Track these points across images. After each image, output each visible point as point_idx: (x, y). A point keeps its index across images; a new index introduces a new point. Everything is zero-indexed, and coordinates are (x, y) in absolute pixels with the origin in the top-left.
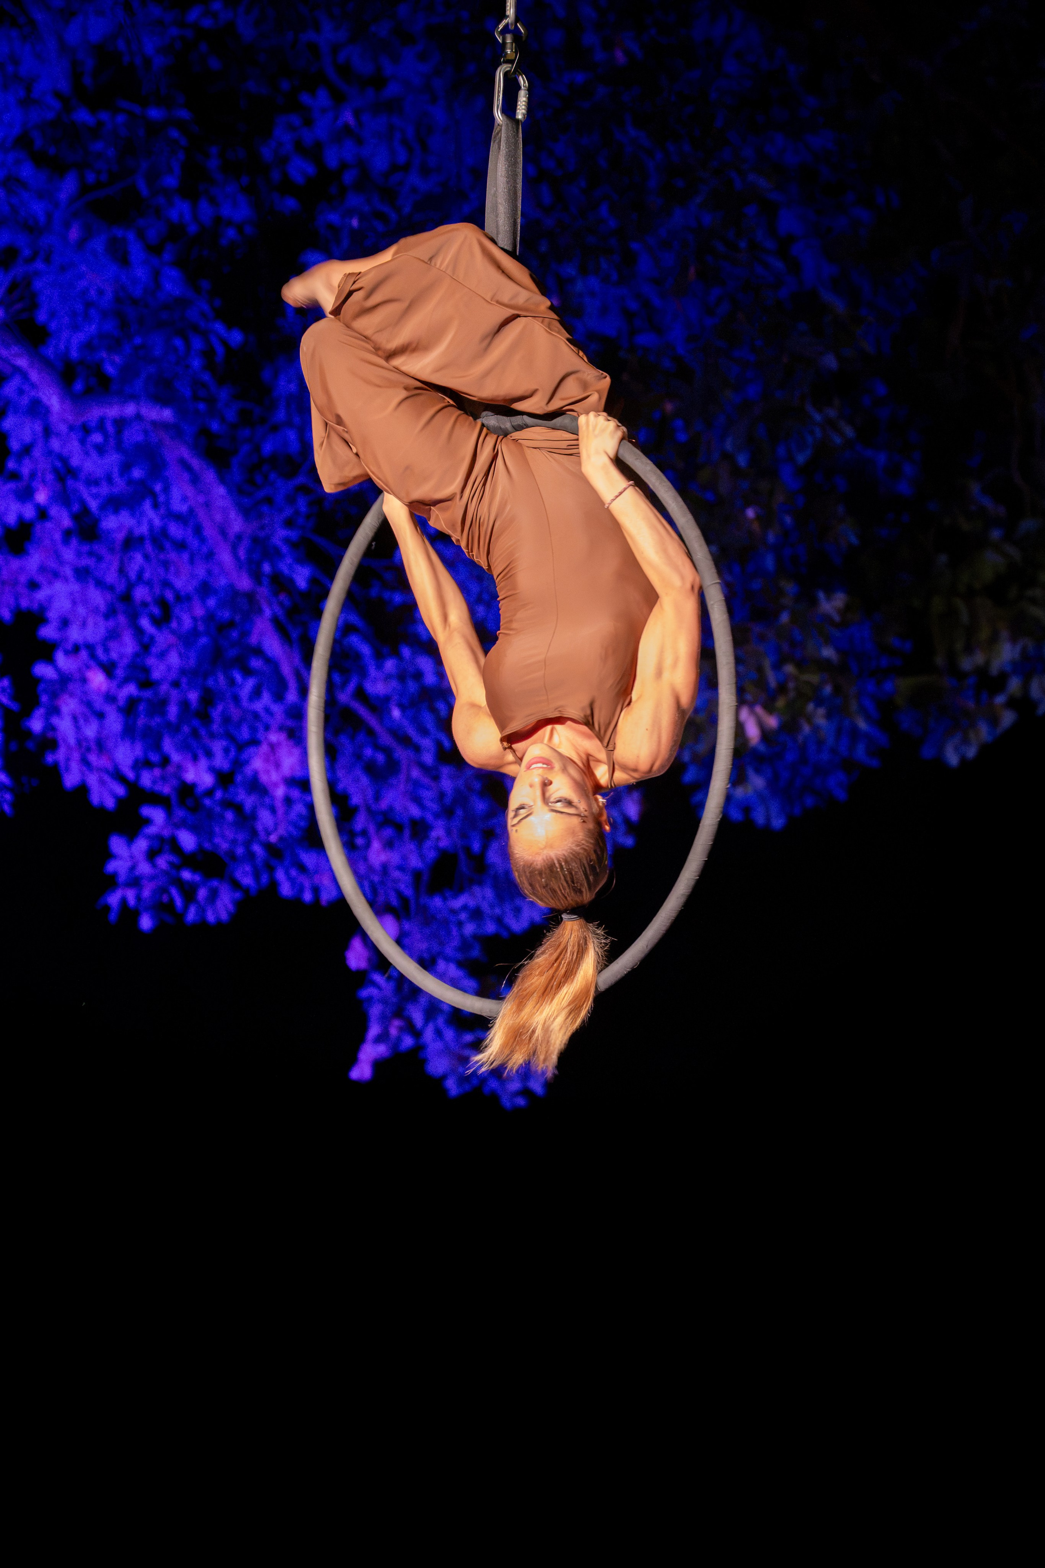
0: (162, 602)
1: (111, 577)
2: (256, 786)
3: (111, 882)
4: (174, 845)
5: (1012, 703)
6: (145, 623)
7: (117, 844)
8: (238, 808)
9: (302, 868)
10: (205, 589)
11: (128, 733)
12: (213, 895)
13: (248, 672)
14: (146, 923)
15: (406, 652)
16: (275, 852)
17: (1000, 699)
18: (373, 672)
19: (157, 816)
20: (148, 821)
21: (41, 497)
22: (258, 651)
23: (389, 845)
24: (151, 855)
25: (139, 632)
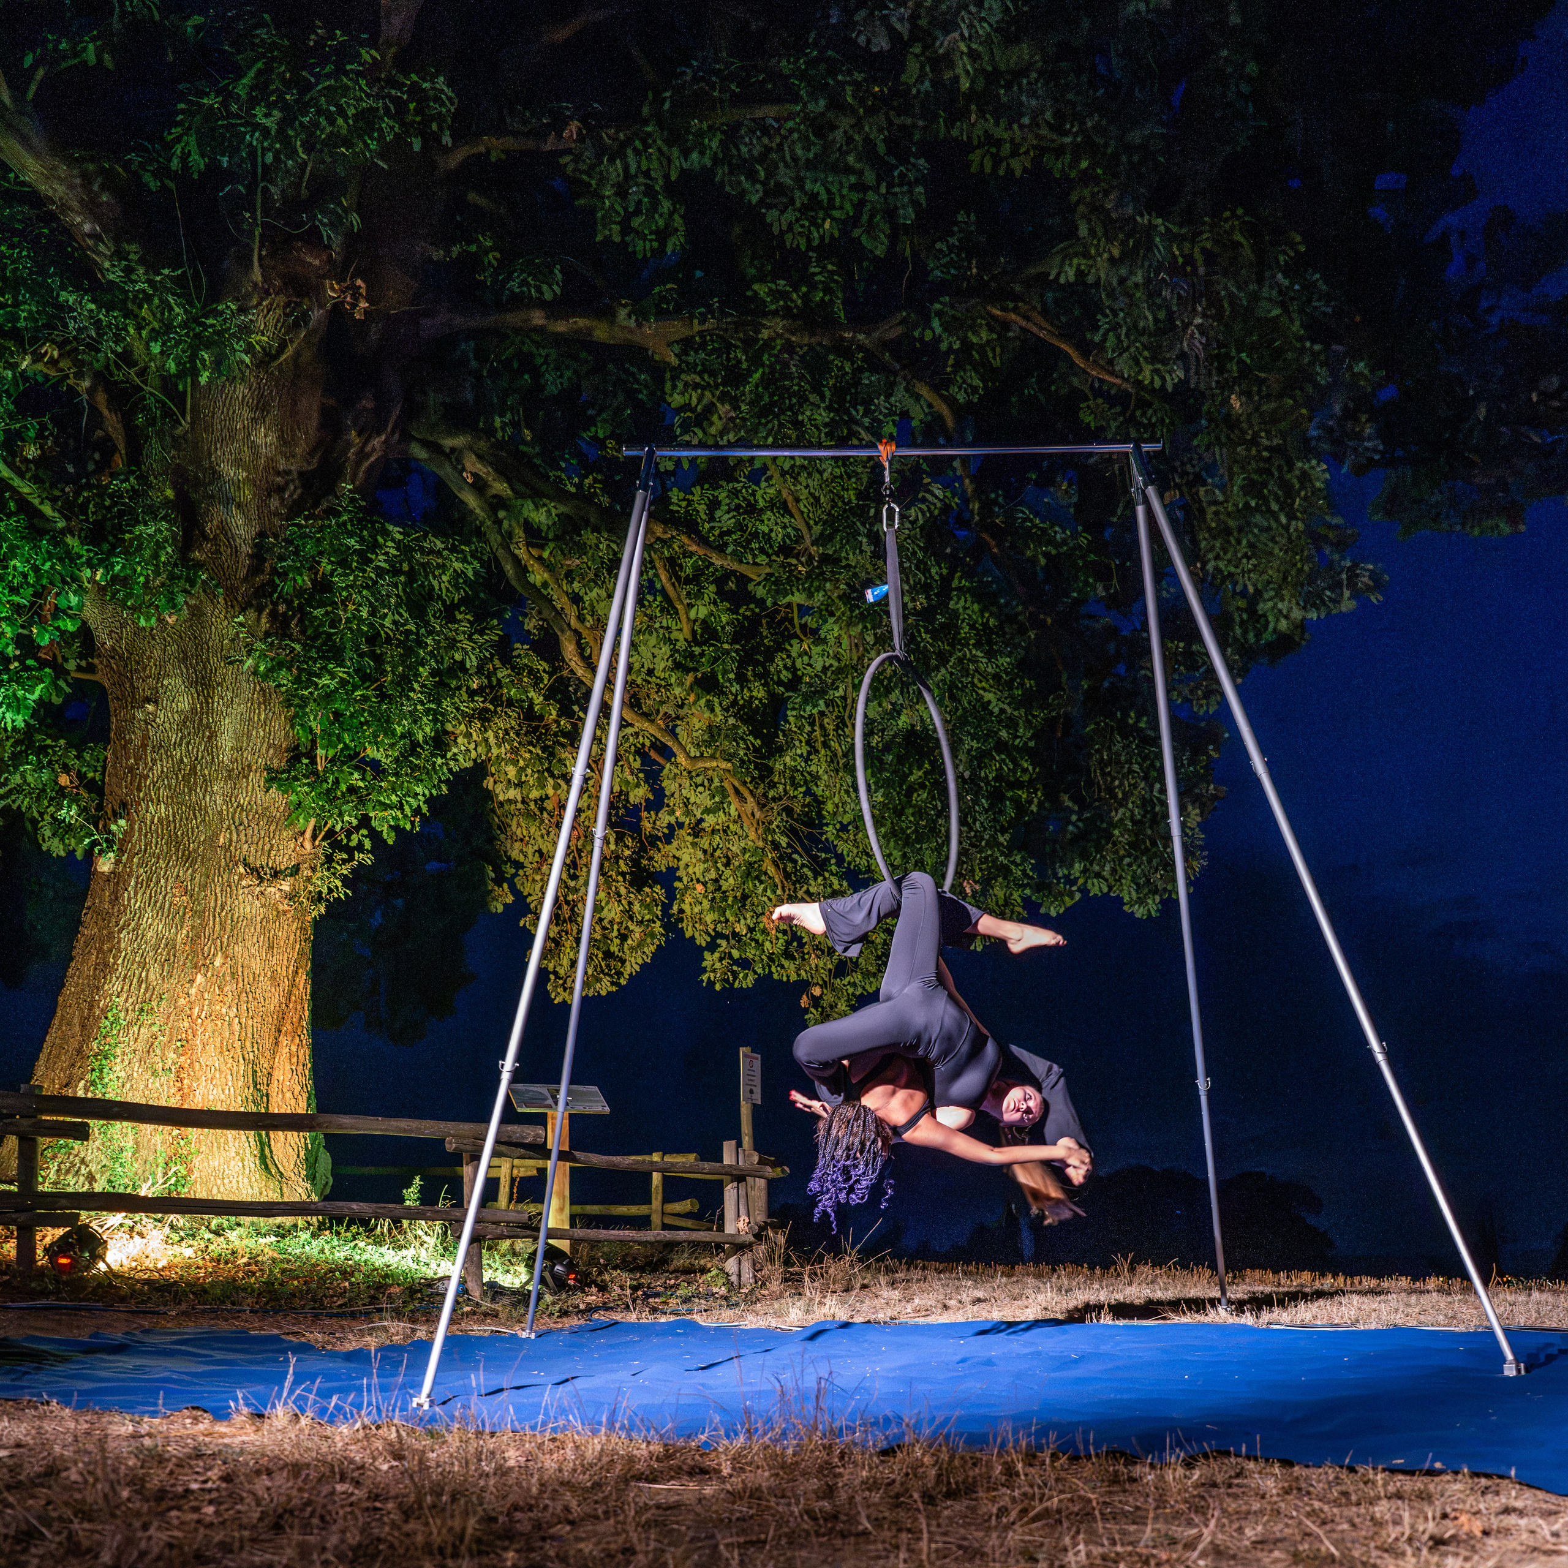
0: (727, 857)
1: (706, 847)
2: (764, 931)
3: (704, 970)
4: (730, 956)
5: (1079, 890)
6: (719, 865)
7: (707, 955)
8: (757, 941)
9: (783, 967)
10: (744, 850)
11: (712, 908)
12: (746, 976)
13: (761, 882)
14: (718, 987)
15: (827, 875)
16: (771, 958)
17: (1074, 888)
18: (812, 882)
19: (724, 943)
20: (720, 946)
21: (678, 814)
22: (766, 873)
23: (819, 957)
24: (721, 959)
25: (718, 869)
